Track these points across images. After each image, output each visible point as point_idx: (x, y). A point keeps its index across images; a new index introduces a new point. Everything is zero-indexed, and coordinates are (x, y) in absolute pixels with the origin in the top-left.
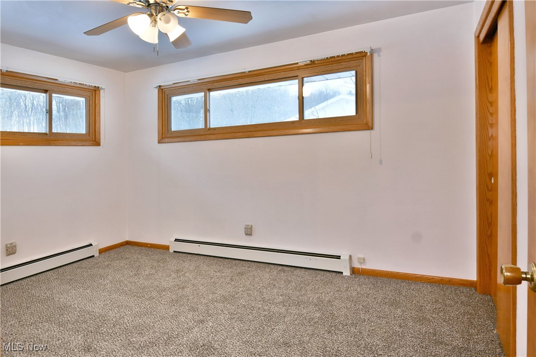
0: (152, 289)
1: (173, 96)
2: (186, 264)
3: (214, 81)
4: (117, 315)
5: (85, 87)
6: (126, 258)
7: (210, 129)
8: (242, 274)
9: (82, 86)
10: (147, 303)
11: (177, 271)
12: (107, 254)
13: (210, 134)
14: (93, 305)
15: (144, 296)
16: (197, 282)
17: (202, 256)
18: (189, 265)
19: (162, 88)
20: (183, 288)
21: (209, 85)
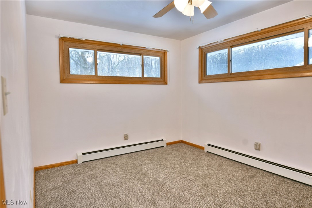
0: (191, 174)
1: (208, 53)
2: (214, 162)
3: (235, 40)
4: (170, 186)
5: (159, 51)
6: (180, 151)
7: (231, 74)
8: (251, 177)
9: (158, 50)
10: (187, 183)
11: (208, 165)
12: (170, 146)
13: (231, 77)
14: (159, 176)
15: (186, 178)
16: (219, 176)
17: (224, 158)
18: (215, 163)
19: (201, 48)
20: (210, 178)
21: (232, 43)
